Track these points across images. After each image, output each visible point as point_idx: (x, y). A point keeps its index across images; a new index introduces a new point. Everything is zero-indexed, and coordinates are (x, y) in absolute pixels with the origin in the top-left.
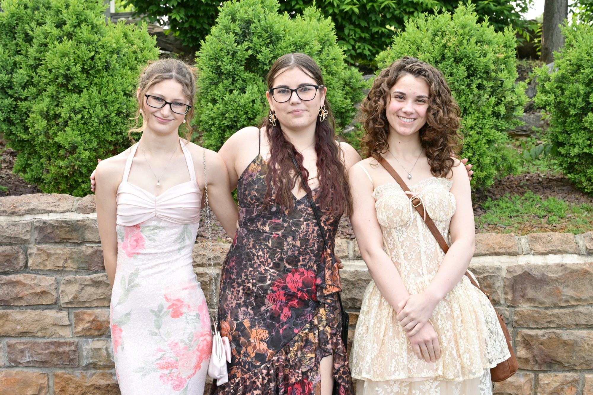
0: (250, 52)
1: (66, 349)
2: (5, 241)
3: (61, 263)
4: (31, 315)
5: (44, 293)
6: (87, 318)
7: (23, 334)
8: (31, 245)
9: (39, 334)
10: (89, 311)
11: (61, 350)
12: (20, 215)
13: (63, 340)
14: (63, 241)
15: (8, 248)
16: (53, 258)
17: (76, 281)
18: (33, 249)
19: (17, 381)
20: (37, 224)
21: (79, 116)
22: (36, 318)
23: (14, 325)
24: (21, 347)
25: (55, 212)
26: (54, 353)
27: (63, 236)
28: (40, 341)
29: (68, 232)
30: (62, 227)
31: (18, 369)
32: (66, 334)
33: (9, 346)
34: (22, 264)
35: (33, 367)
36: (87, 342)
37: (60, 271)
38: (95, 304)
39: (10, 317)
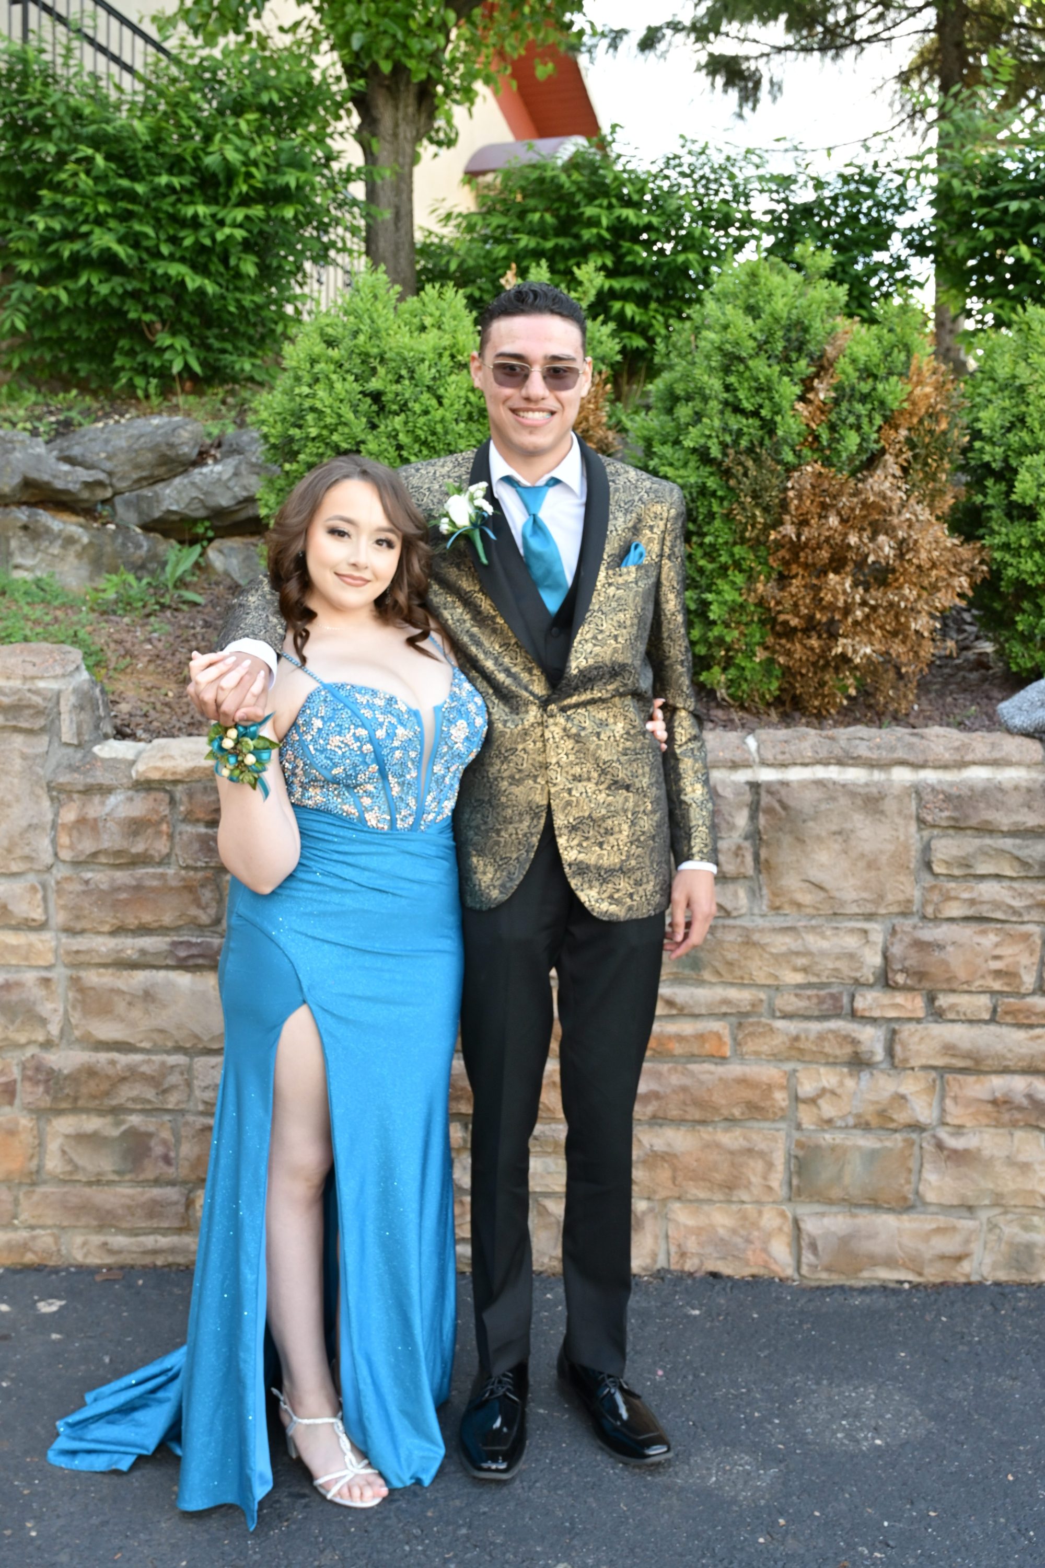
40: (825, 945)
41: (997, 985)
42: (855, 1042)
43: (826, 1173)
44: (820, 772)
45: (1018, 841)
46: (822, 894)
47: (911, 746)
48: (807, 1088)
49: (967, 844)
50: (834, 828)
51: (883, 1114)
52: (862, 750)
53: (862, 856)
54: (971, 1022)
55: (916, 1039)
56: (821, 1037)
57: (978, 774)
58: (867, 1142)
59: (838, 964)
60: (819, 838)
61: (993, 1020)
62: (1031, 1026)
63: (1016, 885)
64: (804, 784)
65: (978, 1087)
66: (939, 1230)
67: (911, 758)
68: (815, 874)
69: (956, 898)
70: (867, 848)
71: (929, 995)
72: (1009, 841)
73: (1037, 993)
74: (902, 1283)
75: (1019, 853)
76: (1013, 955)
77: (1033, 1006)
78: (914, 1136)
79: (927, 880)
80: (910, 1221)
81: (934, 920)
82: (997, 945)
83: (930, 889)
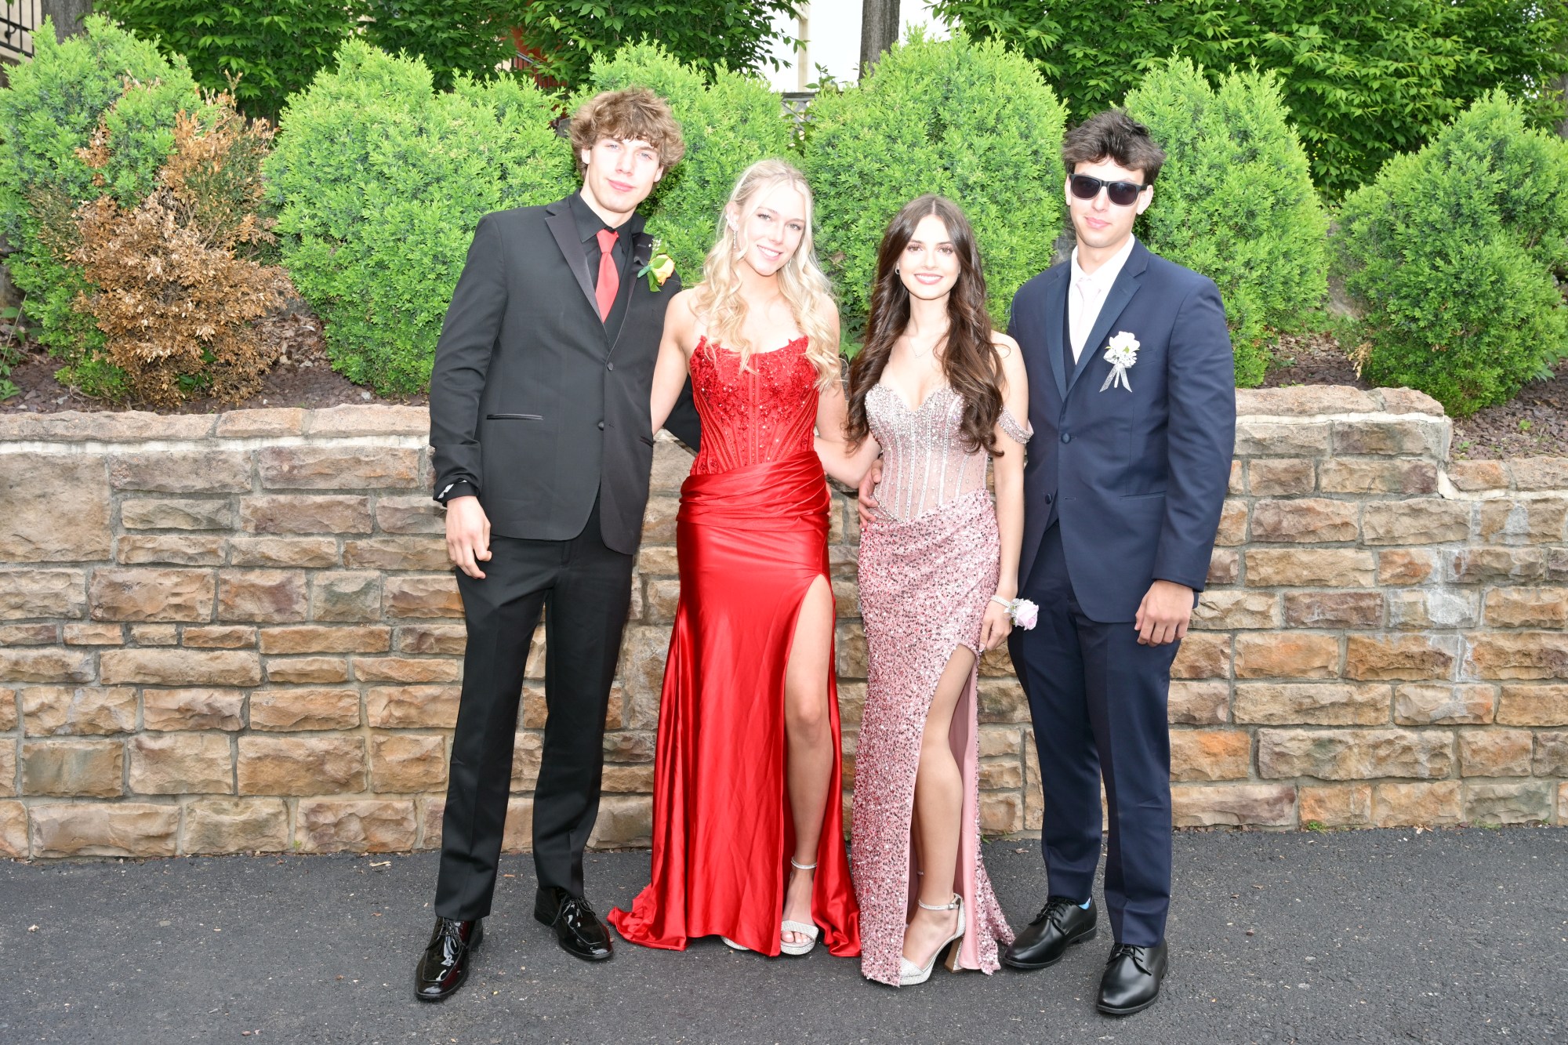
0: (1503, 185)
1: (1370, 603)
2: (1293, 452)
3: (1366, 483)
4: (1323, 555)
5: (1346, 524)
6: (1399, 560)
7: (1310, 582)
8: (1326, 458)
9: (1333, 583)
10: (1400, 550)
11: (1363, 604)
12: (1311, 415)
13: (1362, 591)
14: (1372, 452)
15: (1296, 461)
16: (1356, 476)
17: (1389, 509)
18: (1332, 464)
19: (1299, 648)
20: (1340, 428)
21: (1255, 274)
22: (1330, 560)
23: (1298, 570)
24: (1307, 601)
25: (1358, 411)
26: (1355, 609)
27: (1374, 446)
28: (1331, 591)
29: (1380, 439)
30: (1374, 432)
31: (1297, 632)
32: (1367, 582)
33: (1289, 599)
34: (1313, 484)
35: (1319, 628)
36: (1395, 595)
37: (1362, 494)
38: (1411, 540)
39: (1294, 559)
40: (36, 587)
41: (179, 617)
42: (65, 665)
43: (48, 773)
44: (27, 448)
45: (191, 501)
46: (32, 546)
47: (101, 426)
48: (31, 704)
49: (152, 504)
50: (38, 492)
51: (91, 723)
52: (60, 429)
53: (63, 515)
54: (157, 647)
55: (115, 661)
56: (36, 662)
57: (155, 448)
58: (80, 745)
59: (46, 602)
60: (26, 501)
61: (178, 646)
62: (212, 649)
63: (192, 537)
64: (13, 457)
65: (169, 699)
66: (145, 815)
67: (99, 435)
68: (26, 531)
69: (141, 548)
70: (66, 508)
71: (127, 626)
72: (183, 501)
73: (212, 622)
74: (118, 858)
75: (187, 510)
76: (192, 593)
77: (209, 632)
78: (122, 740)
79: (122, 534)
80: (121, 808)
81: (127, 565)
82: (176, 585)
83: (122, 540)
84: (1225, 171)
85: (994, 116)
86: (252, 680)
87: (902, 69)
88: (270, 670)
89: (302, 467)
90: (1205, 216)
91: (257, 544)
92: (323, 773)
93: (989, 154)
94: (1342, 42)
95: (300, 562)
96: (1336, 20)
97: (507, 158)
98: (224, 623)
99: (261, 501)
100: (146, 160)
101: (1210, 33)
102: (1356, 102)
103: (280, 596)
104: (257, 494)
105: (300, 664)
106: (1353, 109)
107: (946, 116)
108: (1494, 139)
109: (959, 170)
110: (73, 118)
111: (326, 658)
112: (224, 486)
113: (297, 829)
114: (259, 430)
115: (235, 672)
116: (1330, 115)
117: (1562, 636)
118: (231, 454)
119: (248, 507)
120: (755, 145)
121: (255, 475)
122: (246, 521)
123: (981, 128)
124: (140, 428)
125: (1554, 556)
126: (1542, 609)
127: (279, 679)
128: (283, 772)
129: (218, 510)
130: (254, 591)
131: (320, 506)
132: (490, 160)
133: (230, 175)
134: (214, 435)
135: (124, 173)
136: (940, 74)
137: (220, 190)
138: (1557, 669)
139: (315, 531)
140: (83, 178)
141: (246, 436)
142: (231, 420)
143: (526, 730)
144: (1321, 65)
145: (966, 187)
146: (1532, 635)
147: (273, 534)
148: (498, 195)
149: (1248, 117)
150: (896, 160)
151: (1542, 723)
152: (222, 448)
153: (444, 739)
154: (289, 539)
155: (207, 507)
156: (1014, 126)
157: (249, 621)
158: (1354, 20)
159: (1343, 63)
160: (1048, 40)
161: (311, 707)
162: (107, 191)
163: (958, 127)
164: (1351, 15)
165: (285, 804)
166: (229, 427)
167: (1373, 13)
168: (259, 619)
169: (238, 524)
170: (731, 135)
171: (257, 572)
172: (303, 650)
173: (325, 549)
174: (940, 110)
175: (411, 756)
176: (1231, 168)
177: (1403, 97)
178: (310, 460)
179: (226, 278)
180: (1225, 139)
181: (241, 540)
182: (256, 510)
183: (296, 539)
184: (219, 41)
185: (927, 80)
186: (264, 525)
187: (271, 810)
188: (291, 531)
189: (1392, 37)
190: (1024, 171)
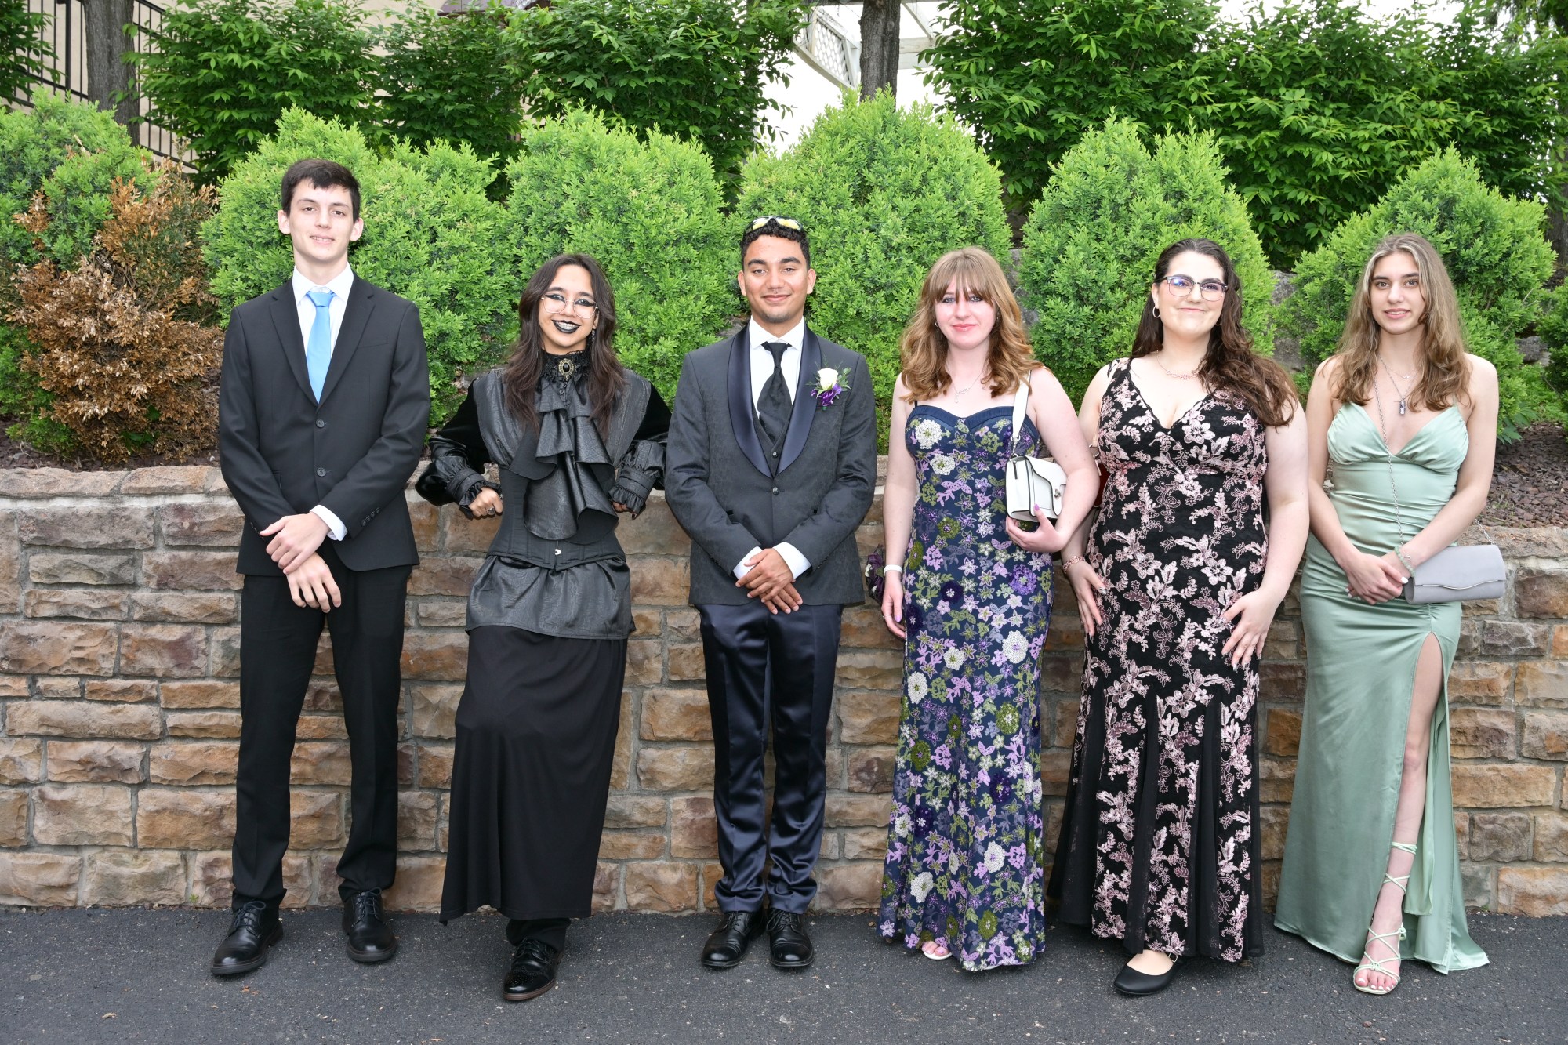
0: (1452, 246)
11: (1284, 676)
13: (1284, 663)
26: (1275, 681)
41: (82, 670)
45: (95, 557)
47: (11, 482)
49: (58, 558)
54: (62, 699)
55: (20, 712)
57: (61, 505)
61: (81, 699)
62: (114, 703)
63: (96, 591)
65: (72, 751)
66: (48, 866)
67: (8, 491)
69: (46, 602)
71: (33, 678)
72: (88, 557)
73: (114, 676)
74: (21, 907)
75: (94, 566)
76: (94, 646)
77: (111, 686)
78: (27, 790)
79: (30, 588)
80: (24, 858)
81: (33, 618)
82: (80, 638)
83: (29, 594)
84: (1159, 232)
85: (918, 177)
86: (151, 733)
87: (828, 132)
88: (170, 724)
89: (202, 524)
90: (1139, 277)
91: (158, 600)
92: (220, 827)
93: (916, 216)
94: (1332, 106)
95: (199, 618)
96: (1324, 84)
97: (437, 221)
98: (127, 676)
99: (163, 557)
100: (83, 225)
101: (1194, 98)
102: (1344, 164)
103: (180, 651)
104: (160, 551)
105: (199, 718)
106: (1341, 172)
107: (871, 178)
108: (1441, 198)
109: (883, 232)
110: (15, 185)
111: (224, 714)
112: (127, 542)
113: (195, 883)
114: (162, 487)
115: (135, 726)
116: (1318, 178)
117: (1500, 713)
118: (135, 511)
119: (150, 563)
120: (682, 208)
121: (157, 532)
122: (149, 577)
123: (906, 189)
124: (48, 484)
125: (1489, 630)
126: (1477, 685)
127: (178, 733)
128: (181, 826)
129: (121, 566)
130: (154, 645)
131: (219, 563)
132: (418, 223)
133: (167, 239)
134: (118, 492)
135: (61, 237)
136: (866, 136)
137: (157, 254)
138: (1494, 748)
139: (215, 587)
140: (24, 243)
141: (151, 494)
142: (137, 477)
143: (421, 789)
144: (1307, 129)
145: (889, 249)
146: (1468, 712)
147: (175, 589)
148: (426, 257)
149: (1182, 177)
150: (821, 222)
151: (1479, 804)
152: (126, 505)
153: (339, 797)
154: (190, 594)
155: (110, 563)
156: (940, 187)
157: (149, 675)
158: (1343, 84)
159: (1329, 126)
160: (1031, 106)
161: (209, 761)
162: (47, 255)
163: (883, 189)
164: (1341, 79)
165: (184, 858)
166: (133, 484)
167: (1363, 76)
168: (160, 674)
169: (141, 580)
170: (656, 198)
171: (159, 627)
172: (201, 705)
173: (224, 606)
174: (865, 172)
175: (306, 812)
176: (1164, 229)
177: (1393, 159)
178: (211, 517)
179: (165, 338)
180: (1159, 201)
181: (143, 596)
182: (157, 566)
183: (197, 595)
184: (236, 116)
185: (852, 142)
186: (166, 581)
187: (169, 863)
188: (191, 587)
189: (1382, 100)
190: (951, 233)
